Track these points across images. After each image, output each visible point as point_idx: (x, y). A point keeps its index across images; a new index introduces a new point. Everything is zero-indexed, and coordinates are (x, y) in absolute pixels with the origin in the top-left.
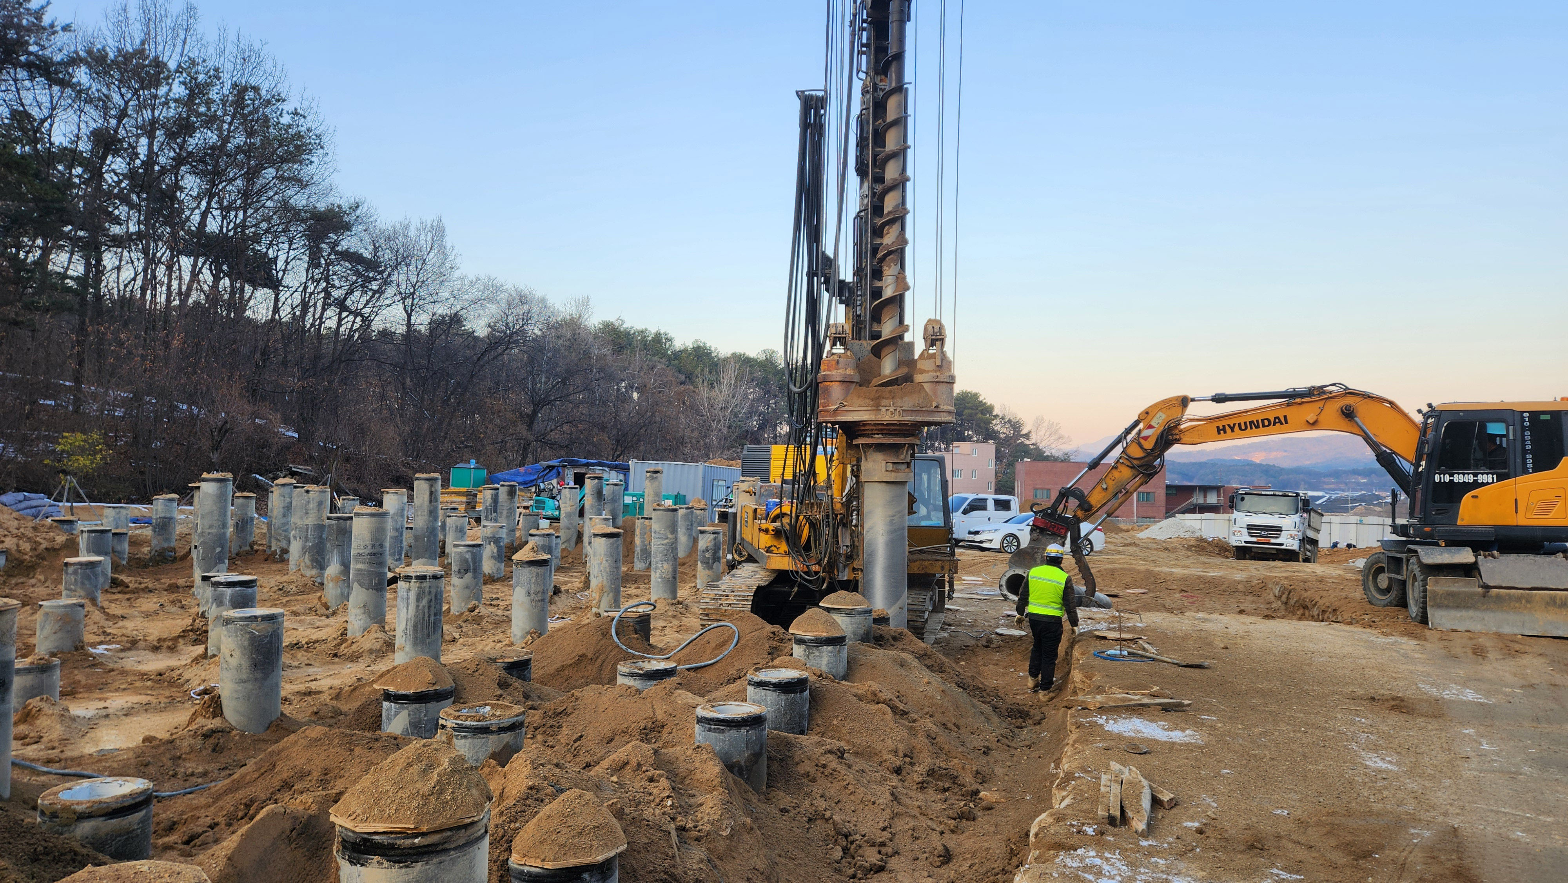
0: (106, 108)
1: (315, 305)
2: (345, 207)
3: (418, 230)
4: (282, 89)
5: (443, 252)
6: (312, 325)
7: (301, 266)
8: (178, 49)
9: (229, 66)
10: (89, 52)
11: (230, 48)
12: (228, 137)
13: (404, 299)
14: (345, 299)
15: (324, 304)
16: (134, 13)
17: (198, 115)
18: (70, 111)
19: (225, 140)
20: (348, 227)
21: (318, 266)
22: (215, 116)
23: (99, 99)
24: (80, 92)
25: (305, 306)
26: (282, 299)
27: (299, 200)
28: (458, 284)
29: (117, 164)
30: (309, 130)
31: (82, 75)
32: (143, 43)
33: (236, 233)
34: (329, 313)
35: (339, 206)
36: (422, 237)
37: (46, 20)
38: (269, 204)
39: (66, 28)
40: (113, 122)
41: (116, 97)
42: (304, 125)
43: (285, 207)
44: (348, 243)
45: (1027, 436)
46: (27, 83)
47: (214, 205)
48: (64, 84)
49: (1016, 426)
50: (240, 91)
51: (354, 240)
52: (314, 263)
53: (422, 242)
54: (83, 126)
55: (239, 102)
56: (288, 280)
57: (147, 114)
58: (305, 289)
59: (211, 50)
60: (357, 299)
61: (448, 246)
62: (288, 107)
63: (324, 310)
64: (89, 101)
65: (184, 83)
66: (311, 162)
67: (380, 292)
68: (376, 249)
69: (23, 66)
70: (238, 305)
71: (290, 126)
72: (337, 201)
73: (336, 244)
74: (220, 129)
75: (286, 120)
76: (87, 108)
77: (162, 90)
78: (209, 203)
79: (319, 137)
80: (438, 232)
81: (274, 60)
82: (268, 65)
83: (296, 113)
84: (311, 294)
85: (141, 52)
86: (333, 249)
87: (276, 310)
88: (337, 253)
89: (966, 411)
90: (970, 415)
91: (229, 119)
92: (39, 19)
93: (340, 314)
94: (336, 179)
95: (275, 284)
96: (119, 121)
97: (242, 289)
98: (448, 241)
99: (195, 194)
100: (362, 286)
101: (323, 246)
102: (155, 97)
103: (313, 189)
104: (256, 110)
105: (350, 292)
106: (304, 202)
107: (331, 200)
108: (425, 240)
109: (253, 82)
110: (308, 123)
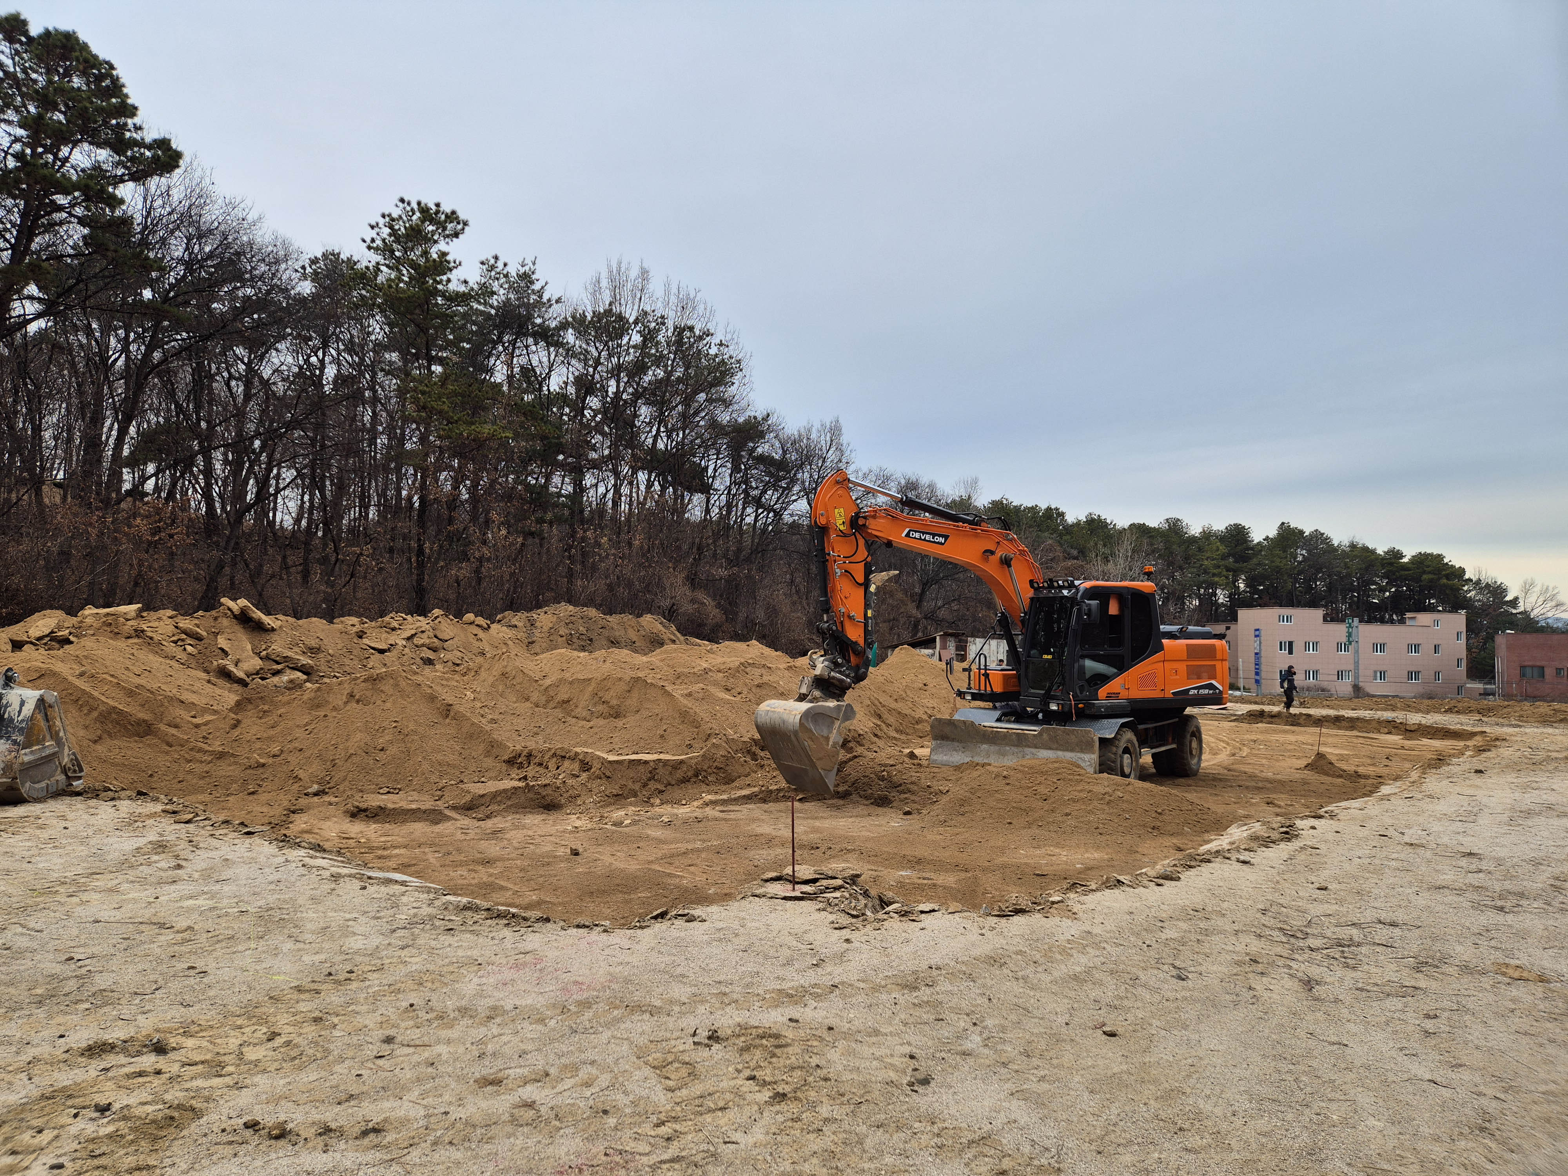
0: (586, 361)
1: (737, 505)
2: (760, 418)
3: (819, 431)
4: (711, 326)
5: (839, 450)
6: (735, 522)
7: (725, 473)
8: (636, 307)
9: (672, 314)
10: (573, 317)
11: (673, 299)
12: (672, 371)
13: (807, 494)
14: (760, 498)
15: (744, 503)
16: (604, 283)
17: (650, 355)
18: (562, 365)
19: (669, 374)
20: (762, 435)
21: (740, 471)
22: (662, 356)
23: (581, 353)
24: (568, 350)
25: (729, 506)
26: (712, 502)
27: (724, 418)
29: (594, 402)
30: (731, 357)
31: (570, 336)
32: (610, 304)
33: (678, 450)
34: (749, 510)
35: (755, 418)
36: (823, 437)
37: (545, 298)
38: (702, 423)
39: (558, 301)
40: (591, 370)
41: (593, 350)
42: (727, 352)
43: (714, 424)
44: (762, 449)
45: (1514, 602)
46: (534, 348)
47: (662, 429)
48: (558, 344)
49: (1497, 591)
50: (680, 331)
51: (767, 446)
52: (735, 469)
53: (823, 442)
54: (570, 375)
55: (679, 342)
56: (717, 484)
57: (615, 360)
58: (729, 493)
59: (659, 304)
60: (771, 496)
61: (845, 443)
62: (716, 340)
63: (744, 508)
64: (574, 355)
65: (640, 332)
66: (733, 384)
67: (789, 488)
68: (785, 452)
69: (530, 335)
70: (680, 509)
71: (716, 355)
72: (752, 414)
73: (754, 449)
74: (666, 366)
75: (713, 351)
76: (574, 361)
77: (625, 340)
78: (658, 429)
79: (739, 362)
80: (835, 431)
81: (705, 303)
82: (701, 309)
83: (721, 344)
84: (734, 495)
85: (608, 312)
86: (750, 455)
87: (708, 511)
88: (754, 458)
89: (1425, 577)
90: (1431, 581)
91: (672, 356)
92: (541, 297)
93: (756, 511)
94: (752, 396)
95: (706, 489)
96: (595, 369)
97: (683, 496)
98: (844, 440)
99: (647, 420)
100: (774, 485)
101: (743, 453)
102: (620, 346)
103: (736, 407)
104: (691, 346)
105: (764, 492)
106: (728, 418)
107: (748, 413)
108: (824, 441)
109: (689, 323)
110: (731, 351)
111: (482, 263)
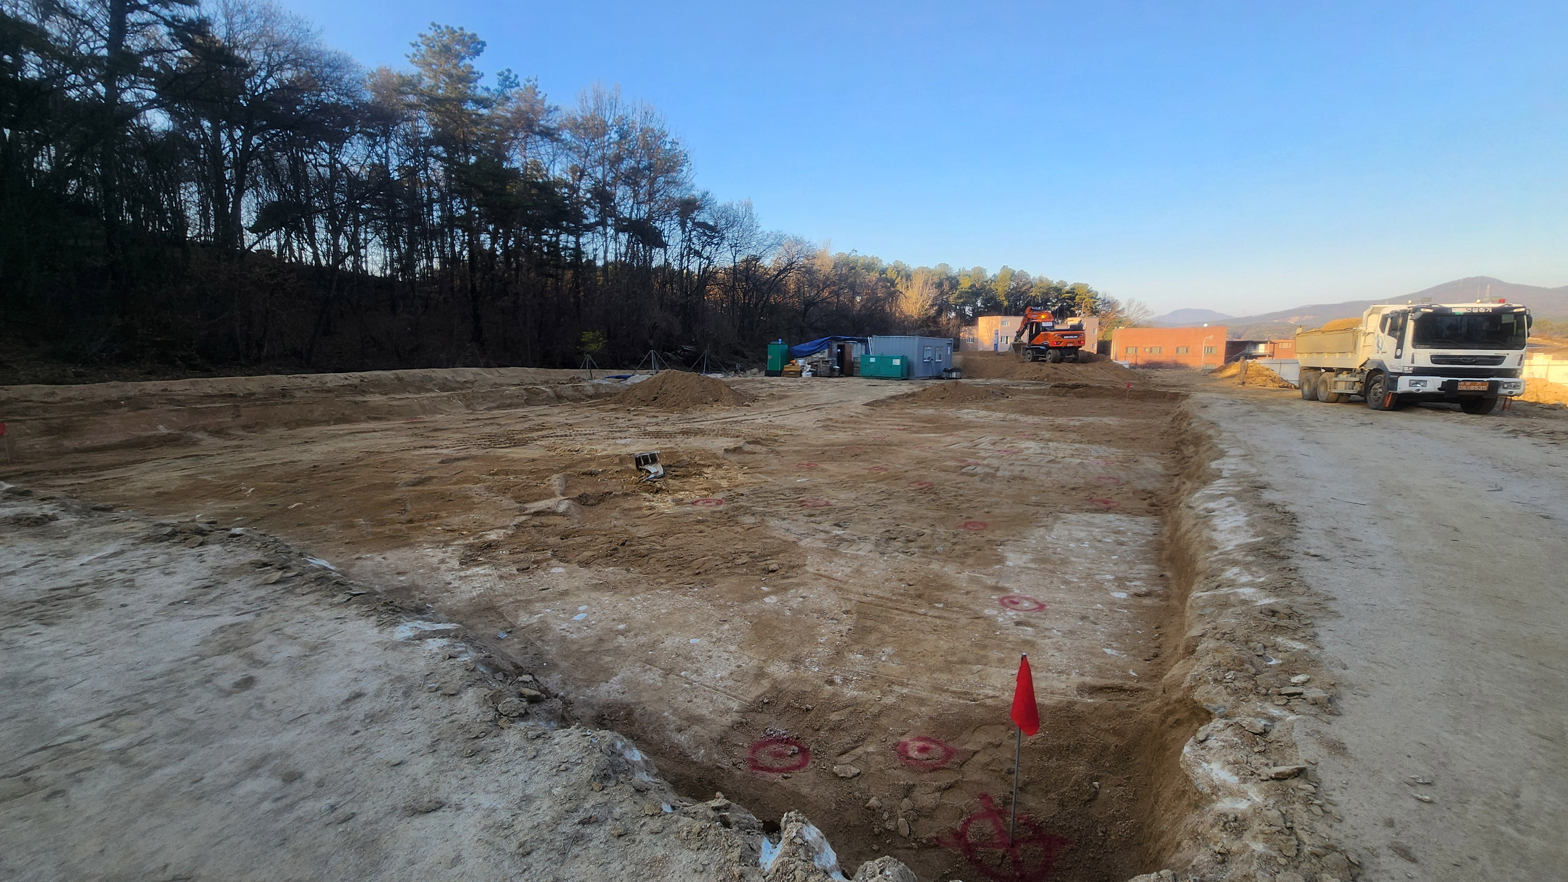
0: (579, 153)
2: (700, 195)
3: (738, 205)
4: (666, 128)
5: (751, 218)
6: (686, 268)
7: (677, 233)
8: (613, 112)
9: (638, 118)
10: (569, 121)
11: (638, 108)
12: (640, 161)
13: (732, 248)
16: (589, 94)
17: (625, 150)
18: (562, 157)
19: (638, 163)
20: (700, 208)
21: (686, 232)
22: (633, 150)
23: (575, 147)
24: (566, 145)
26: (669, 254)
27: (676, 194)
28: (760, 236)
30: (680, 152)
31: (566, 135)
32: (595, 111)
33: (645, 218)
34: (694, 259)
35: (697, 196)
36: (740, 209)
37: (547, 105)
38: (661, 199)
39: (556, 109)
40: (583, 160)
41: (584, 145)
43: (669, 199)
44: (702, 217)
45: (1123, 311)
46: (541, 143)
48: (558, 141)
49: (1114, 305)
50: (645, 133)
51: (704, 215)
52: (683, 231)
53: (740, 213)
55: (645, 140)
56: (671, 242)
57: (600, 153)
59: (629, 110)
61: (755, 213)
62: (668, 139)
64: (571, 149)
65: (617, 132)
66: (682, 171)
67: (719, 244)
68: (716, 219)
69: (537, 134)
70: (647, 259)
71: (670, 150)
72: (696, 193)
73: (694, 218)
74: (636, 158)
75: (668, 147)
76: (571, 153)
77: (606, 138)
79: (685, 155)
80: (748, 207)
82: (657, 115)
83: (673, 143)
85: (593, 118)
86: (693, 221)
87: (666, 260)
88: (695, 224)
91: (640, 150)
92: (543, 105)
94: (695, 180)
95: (664, 246)
96: (586, 159)
97: (649, 250)
98: (754, 211)
100: (710, 242)
101: (688, 220)
102: (603, 142)
103: (683, 187)
104: (653, 143)
106: (679, 195)
107: (692, 192)
108: (741, 211)
109: (651, 126)
110: (679, 148)
111: (500, 75)
